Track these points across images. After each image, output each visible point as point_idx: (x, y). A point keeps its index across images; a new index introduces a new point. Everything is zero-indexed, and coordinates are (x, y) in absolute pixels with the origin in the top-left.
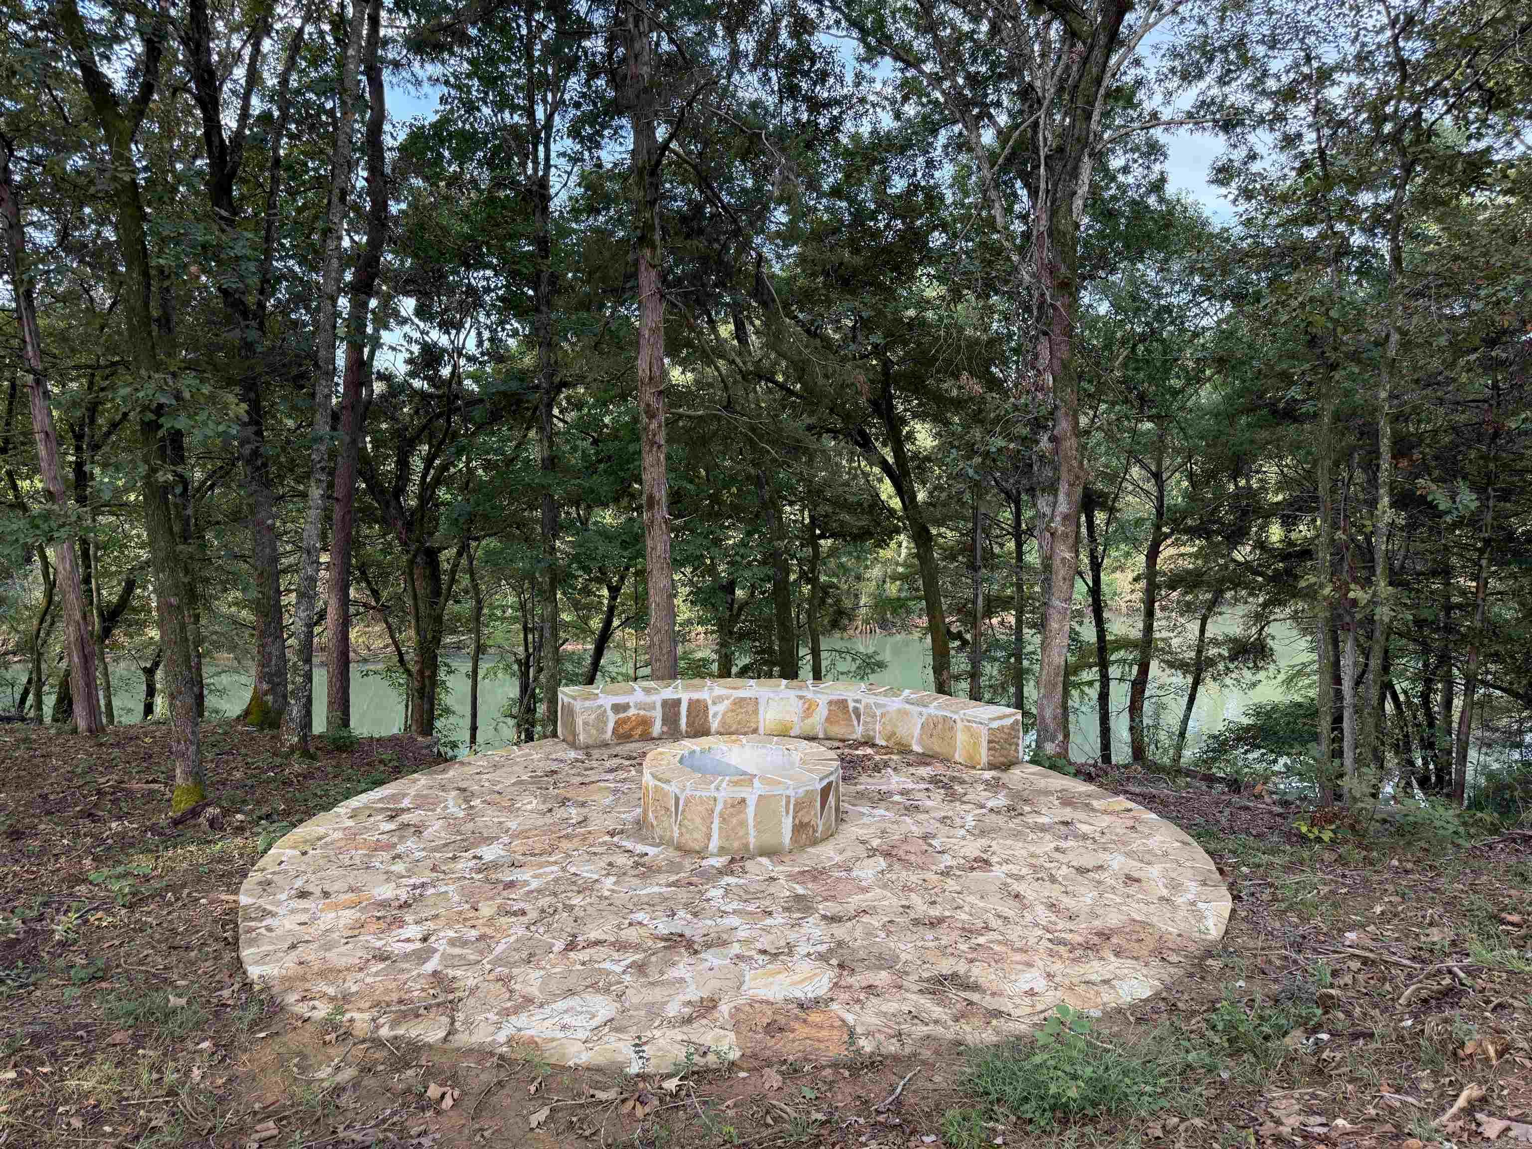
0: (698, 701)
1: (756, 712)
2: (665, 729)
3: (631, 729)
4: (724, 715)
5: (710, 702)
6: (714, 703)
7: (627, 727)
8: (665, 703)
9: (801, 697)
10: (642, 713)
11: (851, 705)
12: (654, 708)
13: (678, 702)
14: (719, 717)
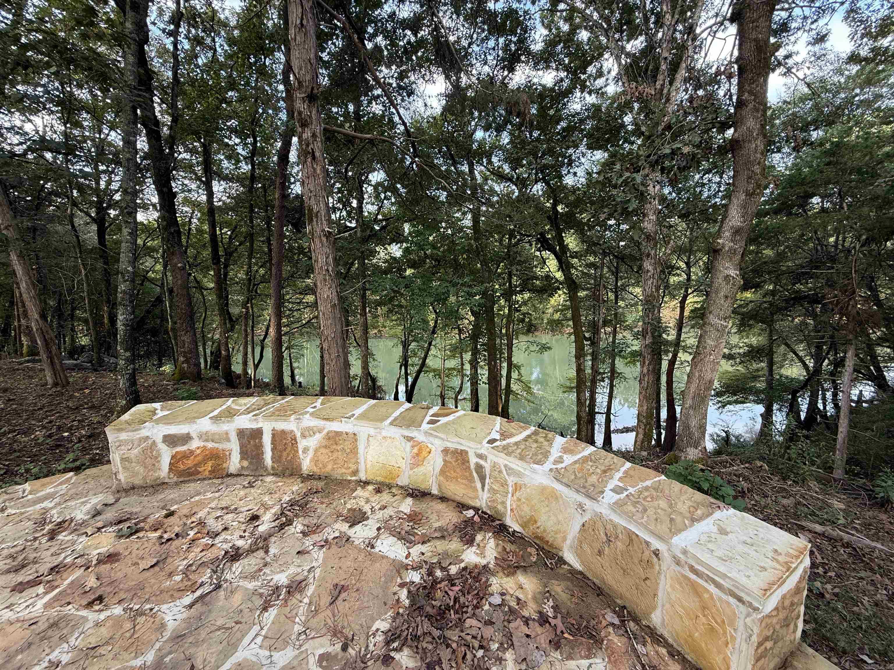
0: (283, 432)
1: (354, 451)
2: (245, 464)
3: (196, 465)
4: (316, 451)
5: (298, 435)
6: (304, 436)
7: (190, 463)
8: (241, 433)
9: (409, 439)
10: (210, 445)
11: (473, 460)
12: (228, 440)
13: (258, 433)
14: (311, 453)
